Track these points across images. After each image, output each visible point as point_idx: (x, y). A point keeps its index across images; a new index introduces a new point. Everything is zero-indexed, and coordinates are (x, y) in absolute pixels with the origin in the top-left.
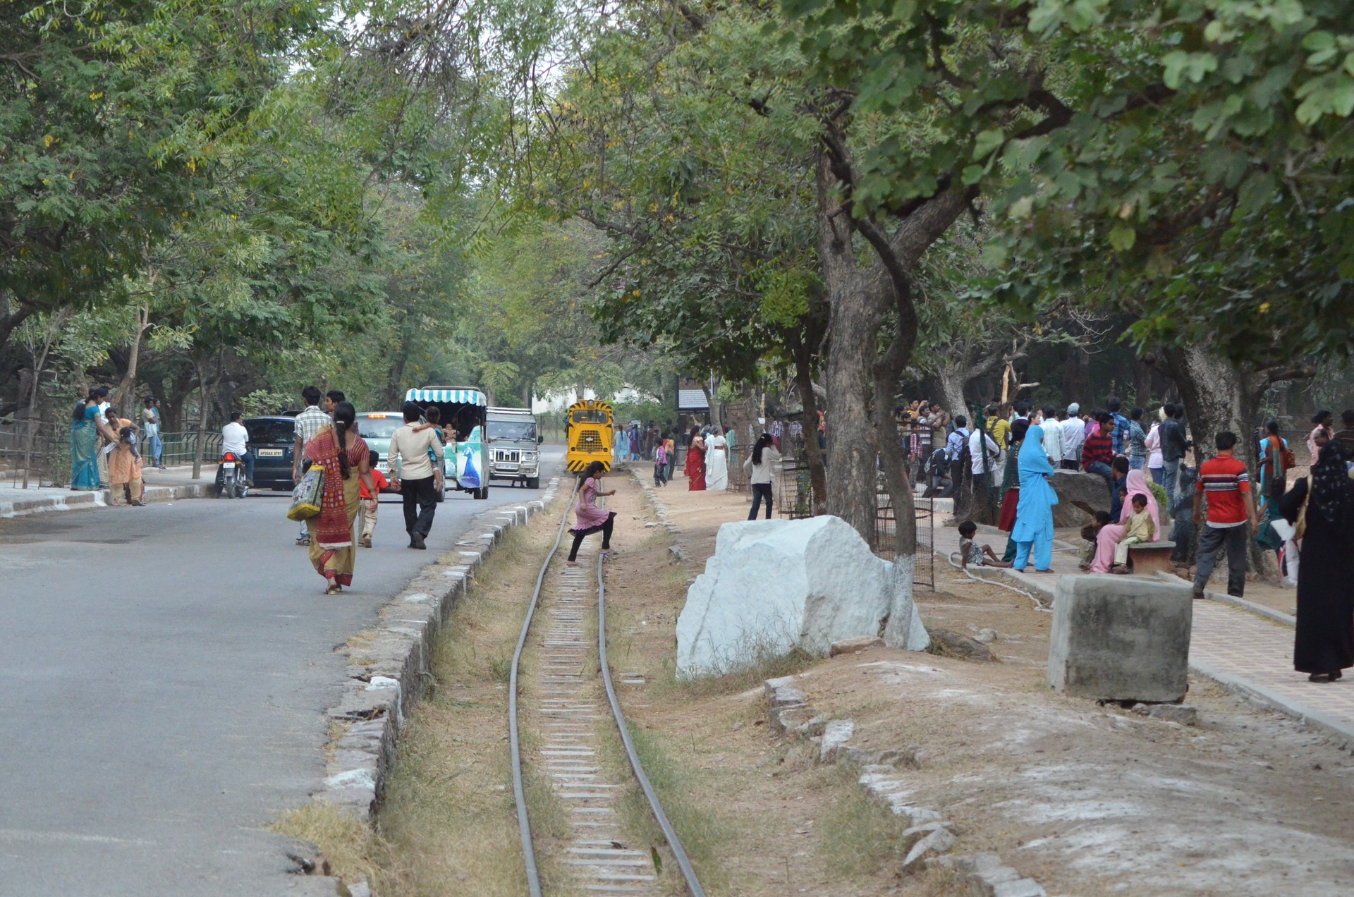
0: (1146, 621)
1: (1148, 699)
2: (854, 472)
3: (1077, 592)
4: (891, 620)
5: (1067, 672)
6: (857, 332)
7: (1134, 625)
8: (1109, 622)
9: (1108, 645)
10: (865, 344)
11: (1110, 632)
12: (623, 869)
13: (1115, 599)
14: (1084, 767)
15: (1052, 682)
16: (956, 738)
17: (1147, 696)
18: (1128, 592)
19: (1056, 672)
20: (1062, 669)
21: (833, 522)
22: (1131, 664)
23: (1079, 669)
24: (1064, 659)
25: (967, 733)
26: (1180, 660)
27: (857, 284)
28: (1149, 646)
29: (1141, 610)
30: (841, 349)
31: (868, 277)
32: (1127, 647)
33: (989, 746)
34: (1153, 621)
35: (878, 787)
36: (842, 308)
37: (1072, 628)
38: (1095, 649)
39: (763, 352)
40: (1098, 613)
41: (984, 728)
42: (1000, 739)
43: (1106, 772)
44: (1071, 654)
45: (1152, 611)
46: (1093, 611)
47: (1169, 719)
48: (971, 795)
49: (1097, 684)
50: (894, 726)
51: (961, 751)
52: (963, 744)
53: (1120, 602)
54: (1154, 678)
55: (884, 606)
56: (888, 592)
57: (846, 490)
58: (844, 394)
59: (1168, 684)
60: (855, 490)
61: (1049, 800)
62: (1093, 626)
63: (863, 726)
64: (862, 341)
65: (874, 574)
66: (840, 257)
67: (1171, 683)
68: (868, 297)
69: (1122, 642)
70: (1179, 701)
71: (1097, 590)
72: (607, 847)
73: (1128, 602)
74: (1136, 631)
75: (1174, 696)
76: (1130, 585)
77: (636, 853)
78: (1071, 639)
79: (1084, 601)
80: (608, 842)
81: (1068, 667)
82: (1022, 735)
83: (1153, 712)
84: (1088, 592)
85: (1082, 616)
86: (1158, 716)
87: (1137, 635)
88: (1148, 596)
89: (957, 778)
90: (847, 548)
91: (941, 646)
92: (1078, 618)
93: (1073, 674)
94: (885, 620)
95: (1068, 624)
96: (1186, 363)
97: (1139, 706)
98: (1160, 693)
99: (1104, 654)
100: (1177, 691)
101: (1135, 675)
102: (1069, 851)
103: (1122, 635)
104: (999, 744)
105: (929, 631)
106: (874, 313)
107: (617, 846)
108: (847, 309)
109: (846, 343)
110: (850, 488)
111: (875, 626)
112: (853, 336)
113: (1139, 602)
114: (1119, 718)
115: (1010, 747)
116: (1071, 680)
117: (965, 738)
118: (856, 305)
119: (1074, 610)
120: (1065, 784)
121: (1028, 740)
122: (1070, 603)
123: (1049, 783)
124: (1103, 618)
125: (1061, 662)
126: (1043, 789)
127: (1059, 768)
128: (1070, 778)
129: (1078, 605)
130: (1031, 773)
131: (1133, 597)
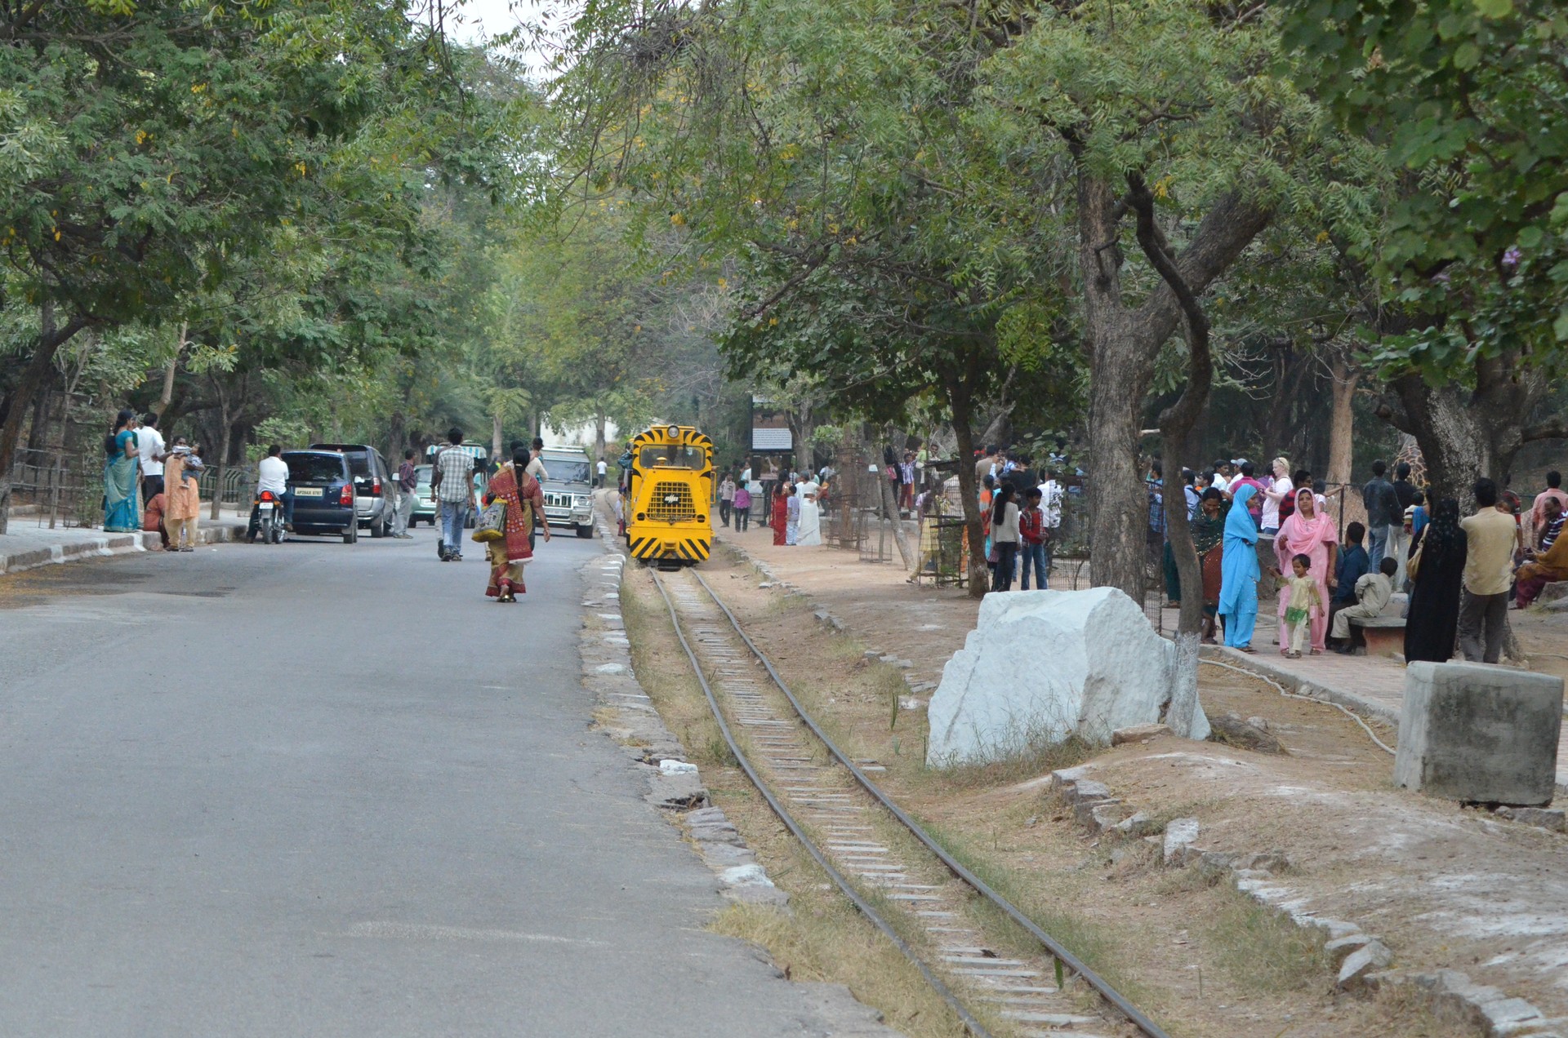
0: (1512, 717)
1: (1512, 801)
2: (1123, 538)
3: (1437, 681)
4: (1173, 706)
5: (1424, 770)
6: (1126, 380)
7: (1499, 719)
8: (1471, 715)
9: (1469, 742)
10: (1134, 394)
11: (1473, 726)
12: (1013, 980)
13: (1479, 690)
14: (1496, 876)
15: (1404, 781)
16: (1324, 842)
17: (1511, 798)
18: (1493, 682)
19: (1410, 770)
20: (1418, 766)
21: (1114, 594)
22: (1494, 762)
23: (1437, 766)
24: (1420, 755)
25: (1336, 836)
26: (1549, 758)
27: (1126, 326)
28: (1515, 742)
29: (1507, 703)
30: (1108, 398)
31: (1138, 319)
32: (1490, 744)
33: (1363, 851)
34: (1519, 715)
35: (1263, 893)
36: (1109, 353)
37: (1430, 721)
38: (1455, 744)
39: (914, 391)
40: (1459, 705)
41: (1353, 831)
42: (1375, 844)
43: (1522, 882)
44: (1430, 750)
45: (1520, 703)
46: (1453, 702)
47: (1538, 823)
48: (1382, 906)
49: (1456, 784)
50: (1247, 826)
51: (1333, 856)
52: (1335, 848)
53: (1484, 694)
54: (1519, 778)
55: (1164, 690)
56: (1170, 675)
57: (1114, 559)
58: (1111, 450)
59: (1535, 786)
60: (1124, 558)
61: (1477, 912)
62: (1453, 719)
63: (1209, 826)
64: (1132, 390)
65: (1155, 654)
66: (1106, 295)
67: (1537, 784)
68: (1138, 341)
69: (1484, 737)
70: (1546, 805)
71: (1458, 679)
72: (976, 955)
73: (1493, 694)
74: (1501, 725)
75: (1540, 799)
76: (1495, 674)
77: (1014, 962)
78: (1429, 733)
79: (1444, 692)
80: (978, 950)
81: (1425, 765)
82: (1398, 840)
83: (1518, 816)
84: (1449, 681)
85: (1442, 708)
86: (1524, 820)
87: (1501, 730)
88: (1515, 688)
89: (1355, 886)
90: (1128, 624)
91: (1224, 734)
92: (1437, 710)
93: (1430, 771)
94: (1165, 706)
95: (1425, 717)
96: (1429, 418)
97: (1502, 809)
98: (1527, 797)
99: (1464, 750)
100: (1545, 793)
101: (1499, 774)
102: (1544, 969)
103: (1484, 730)
104: (1374, 849)
105: (1210, 719)
106: (1145, 360)
107: (987, 954)
108: (1114, 354)
109: (1113, 393)
110: (1119, 556)
111: (1155, 712)
112: (1120, 385)
113: (1504, 694)
114: (1488, 822)
115: (1387, 853)
116: (1428, 779)
117: (1335, 842)
118: (1126, 350)
119: (1432, 702)
120: (1485, 895)
121: (1407, 844)
122: (1428, 693)
123: (1467, 893)
124: (1464, 710)
125: (1416, 758)
126: (1464, 900)
127: (1468, 877)
128: (1487, 888)
129: (1438, 695)
130: (1440, 882)
131: (1498, 688)
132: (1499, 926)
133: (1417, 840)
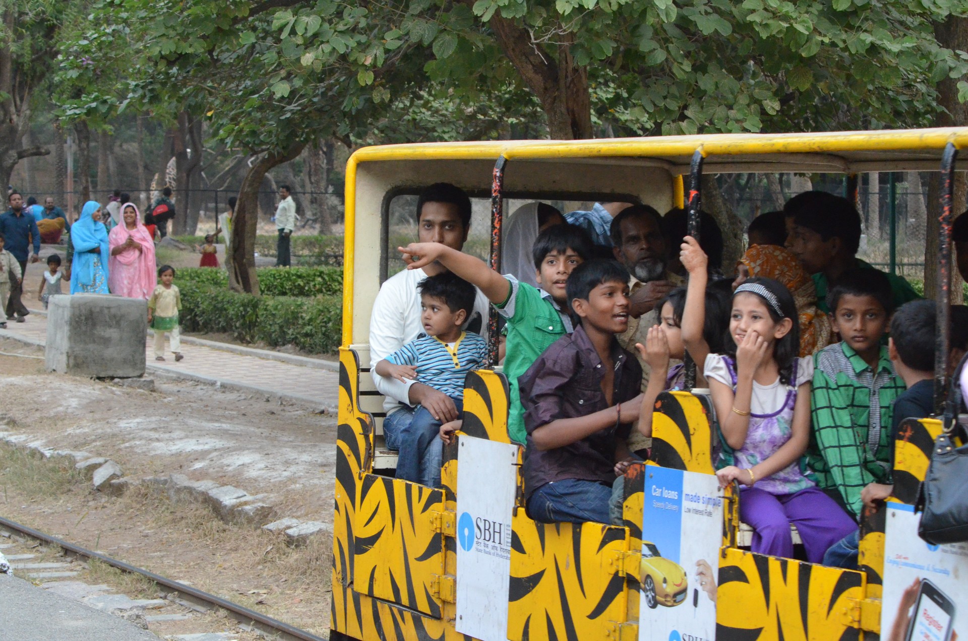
0: (118, 323)
1: (121, 375)
3: (73, 306)
5: (68, 360)
7: (110, 327)
8: (94, 325)
9: (94, 342)
11: (95, 332)
13: (98, 309)
14: (154, 419)
15: (54, 367)
16: (29, 407)
17: (120, 373)
18: (106, 305)
19: (61, 361)
20: (64, 358)
22: (110, 352)
23: (75, 357)
24: (65, 351)
25: (35, 402)
26: (141, 348)
28: (121, 339)
29: (115, 316)
32: (106, 341)
33: (55, 410)
34: (122, 323)
35: (13, 439)
37: (70, 331)
38: (86, 343)
40: (87, 319)
41: (45, 399)
42: (61, 405)
43: (171, 421)
44: (71, 348)
45: (122, 316)
46: (83, 318)
47: (139, 387)
48: (94, 441)
49: (88, 367)
51: (38, 415)
52: (37, 410)
53: (101, 311)
54: (125, 361)
59: (134, 365)
61: (158, 440)
62: (84, 328)
67: (136, 364)
69: (102, 338)
70: (141, 376)
71: (86, 304)
73: (106, 311)
74: (112, 330)
75: (137, 373)
78: (70, 338)
79: (77, 312)
81: (68, 357)
82: (74, 402)
83: (126, 384)
84: (79, 306)
85: (77, 322)
86: (130, 386)
87: (112, 333)
88: (119, 307)
89: (70, 430)
92: (74, 323)
93: (72, 361)
95: (66, 328)
97: (116, 380)
98: (129, 371)
99: (91, 347)
100: (140, 369)
101: (112, 360)
102: (230, 468)
103: (102, 333)
104: (61, 409)
113: (113, 311)
114: (114, 389)
115: (70, 410)
116: (71, 365)
117: (36, 406)
119: (71, 318)
120: (155, 430)
121: (79, 404)
122: (67, 314)
123: (144, 430)
124: (90, 322)
125: (62, 353)
126: (145, 434)
127: (138, 420)
128: (153, 426)
129: (74, 315)
130: (123, 424)
131: (109, 308)
132: (176, 447)
133: (85, 401)
